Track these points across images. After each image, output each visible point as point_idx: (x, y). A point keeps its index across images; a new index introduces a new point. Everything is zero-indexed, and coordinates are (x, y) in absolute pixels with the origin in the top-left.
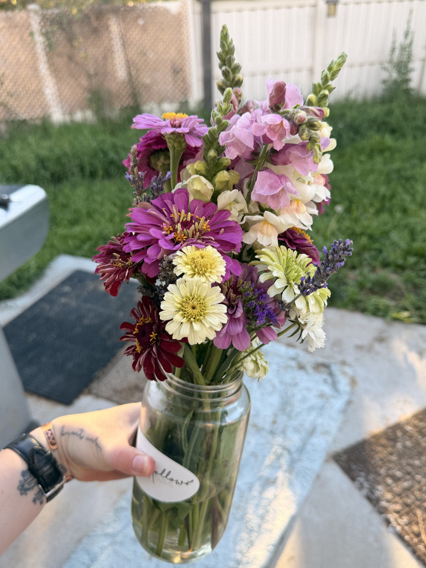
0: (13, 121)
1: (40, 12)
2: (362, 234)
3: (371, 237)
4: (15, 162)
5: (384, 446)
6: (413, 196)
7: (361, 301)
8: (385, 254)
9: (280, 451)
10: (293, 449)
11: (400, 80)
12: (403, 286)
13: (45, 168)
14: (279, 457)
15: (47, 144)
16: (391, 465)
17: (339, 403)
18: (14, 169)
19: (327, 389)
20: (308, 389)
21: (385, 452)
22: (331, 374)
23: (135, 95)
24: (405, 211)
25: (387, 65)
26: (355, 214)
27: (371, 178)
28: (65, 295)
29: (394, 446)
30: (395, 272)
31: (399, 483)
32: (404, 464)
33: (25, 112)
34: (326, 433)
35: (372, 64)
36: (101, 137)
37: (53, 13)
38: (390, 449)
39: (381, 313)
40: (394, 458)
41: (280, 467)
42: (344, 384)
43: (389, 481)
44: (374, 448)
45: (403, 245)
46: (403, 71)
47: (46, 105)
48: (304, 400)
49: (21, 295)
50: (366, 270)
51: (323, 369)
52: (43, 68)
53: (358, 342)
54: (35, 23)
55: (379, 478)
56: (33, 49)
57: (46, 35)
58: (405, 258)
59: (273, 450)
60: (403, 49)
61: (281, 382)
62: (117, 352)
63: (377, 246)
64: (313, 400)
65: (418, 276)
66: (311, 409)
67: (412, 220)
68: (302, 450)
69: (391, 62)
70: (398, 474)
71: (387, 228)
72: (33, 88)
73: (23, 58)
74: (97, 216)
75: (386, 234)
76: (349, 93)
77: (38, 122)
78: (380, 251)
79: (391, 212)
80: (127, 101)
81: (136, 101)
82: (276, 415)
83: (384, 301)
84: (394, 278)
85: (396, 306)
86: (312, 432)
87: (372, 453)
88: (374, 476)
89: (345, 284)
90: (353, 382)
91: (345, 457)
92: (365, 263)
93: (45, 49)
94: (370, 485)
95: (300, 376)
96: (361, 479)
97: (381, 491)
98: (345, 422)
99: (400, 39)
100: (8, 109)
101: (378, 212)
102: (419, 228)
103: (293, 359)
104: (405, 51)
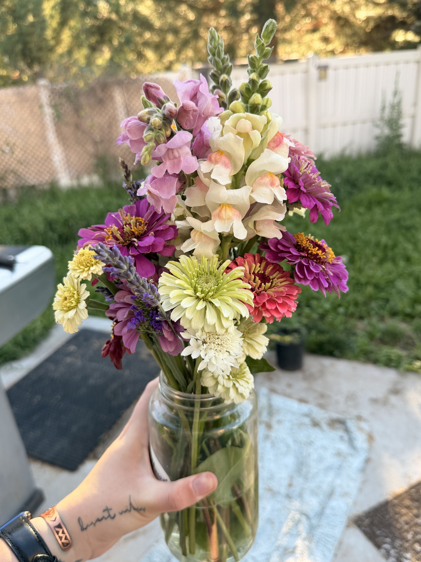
0: (22, 188)
1: (50, 88)
2: (367, 283)
3: (377, 286)
4: (24, 225)
5: (408, 507)
6: (415, 244)
7: (372, 352)
8: (392, 303)
9: (297, 516)
10: (311, 514)
11: (392, 135)
12: (414, 336)
13: (52, 229)
14: (297, 523)
15: (54, 207)
16: (418, 529)
17: (357, 462)
18: (23, 232)
19: (344, 447)
20: (324, 448)
21: (410, 514)
22: (347, 430)
24: (408, 259)
25: (378, 123)
26: (358, 264)
27: (372, 229)
28: (70, 354)
30: (404, 321)
33: (34, 177)
34: (345, 494)
35: (364, 122)
36: (107, 199)
37: (61, 88)
39: (393, 364)
41: (298, 535)
42: (361, 441)
43: (418, 547)
44: (397, 510)
45: (410, 293)
46: (394, 128)
47: (54, 171)
48: (321, 459)
49: (27, 355)
50: (374, 320)
51: (338, 426)
52: (52, 137)
53: (373, 395)
54: (44, 96)
55: (407, 545)
56: (42, 119)
57: (55, 107)
58: (413, 307)
59: (290, 516)
60: (393, 107)
61: (295, 441)
62: (123, 413)
63: (383, 295)
64: (330, 460)
66: (328, 469)
67: (416, 269)
68: (321, 514)
69: (382, 119)
71: (391, 277)
72: (42, 155)
73: (33, 130)
75: (391, 283)
76: (344, 150)
77: (47, 187)
78: (387, 300)
79: (394, 261)
82: (291, 478)
83: (396, 352)
84: (403, 327)
85: (408, 356)
86: (331, 494)
87: (397, 516)
88: (400, 543)
89: (354, 334)
90: (371, 438)
91: (367, 521)
92: (373, 313)
93: (54, 120)
94: (397, 553)
95: (315, 433)
96: (387, 546)
97: (409, 559)
98: (364, 482)
99: (390, 99)
100: (19, 176)
101: (381, 262)
103: (307, 415)
104: (395, 109)
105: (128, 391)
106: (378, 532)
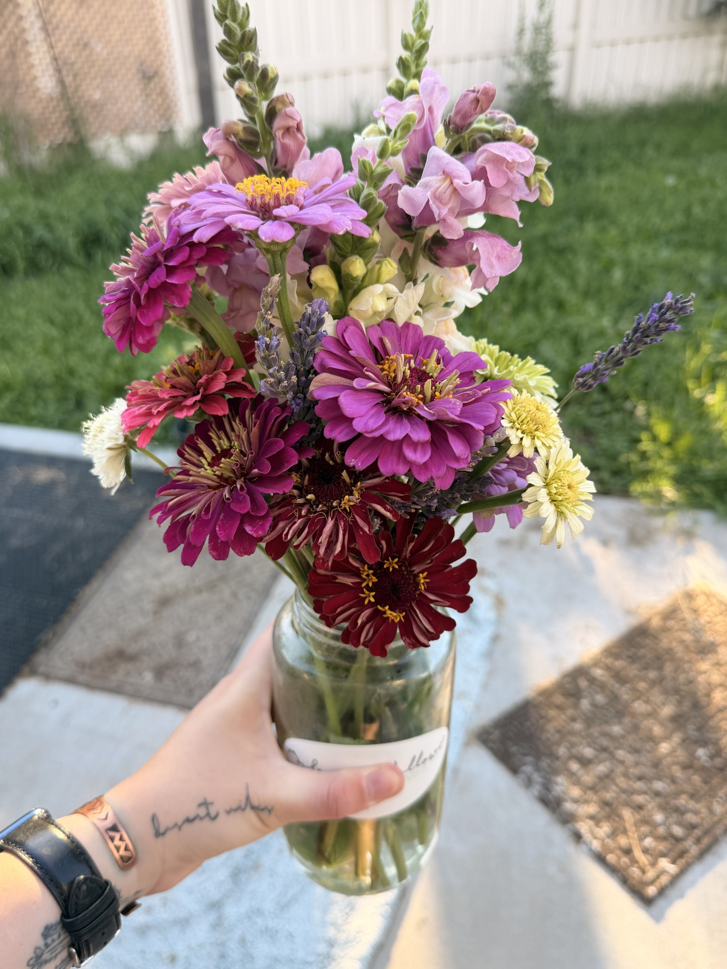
5: (560, 708)
6: (572, 280)
11: (535, 83)
16: (574, 739)
17: (478, 642)
21: (563, 717)
23: (74, 122)
24: (560, 305)
25: (512, 59)
26: (479, 316)
29: (576, 706)
31: (591, 766)
32: (596, 734)
35: (487, 57)
36: (17, 201)
38: (570, 712)
40: (578, 726)
42: (485, 609)
43: (574, 766)
44: (543, 712)
45: (562, 363)
46: (540, 69)
53: (502, 534)
55: (557, 764)
58: (566, 386)
60: (537, 29)
62: (76, 594)
65: (591, 415)
67: (573, 321)
69: (518, 52)
70: (588, 752)
74: (20, 345)
79: (537, 309)
80: (62, 135)
81: (77, 133)
87: (542, 722)
88: (548, 761)
90: (499, 602)
91: (496, 734)
94: (543, 777)
96: (528, 769)
97: (562, 785)
98: (491, 673)
99: (532, 14)
101: (517, 311)
102: (585, 333)
104: (540, 33)
105: (85, 555)
106: (514, 749)
